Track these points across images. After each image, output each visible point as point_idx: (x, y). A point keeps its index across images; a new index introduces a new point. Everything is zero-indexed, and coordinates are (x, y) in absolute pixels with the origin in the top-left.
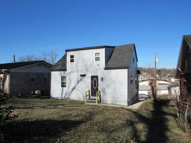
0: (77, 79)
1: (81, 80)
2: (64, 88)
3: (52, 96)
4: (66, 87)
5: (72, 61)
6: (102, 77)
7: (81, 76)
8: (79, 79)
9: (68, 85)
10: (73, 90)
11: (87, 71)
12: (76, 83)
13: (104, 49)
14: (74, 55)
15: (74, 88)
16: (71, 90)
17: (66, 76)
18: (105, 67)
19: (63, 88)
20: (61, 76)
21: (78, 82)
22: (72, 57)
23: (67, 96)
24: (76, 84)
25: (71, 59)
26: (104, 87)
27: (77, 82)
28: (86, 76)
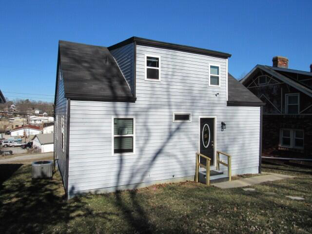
0: (167, 127)
1: (178, 129)
2: (126, 155)
3: (73, 188)
4: (131, 150)
5: (153, 74)
6: (223, 121)
7: (178, 117)
8: (174, 127)
9: (141, 145)
10: (155, 158)
11: (193, 108)
12: (166, 137)
13: (227, 60)
14: (158, 59)
15: (159, 152)
16: (151, 159)
17: (132, 119)
18: (227, 100)
19: (121, 156)
20: (113, 117)
21: (171, 135)
22: (153, 62)
23: (137, 179)
24: (165, 141)
25: (148, 70)
26: (226, 143)
27: (167, 134)
28: (191, 118)
